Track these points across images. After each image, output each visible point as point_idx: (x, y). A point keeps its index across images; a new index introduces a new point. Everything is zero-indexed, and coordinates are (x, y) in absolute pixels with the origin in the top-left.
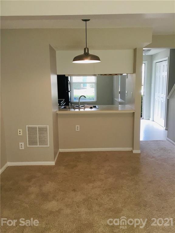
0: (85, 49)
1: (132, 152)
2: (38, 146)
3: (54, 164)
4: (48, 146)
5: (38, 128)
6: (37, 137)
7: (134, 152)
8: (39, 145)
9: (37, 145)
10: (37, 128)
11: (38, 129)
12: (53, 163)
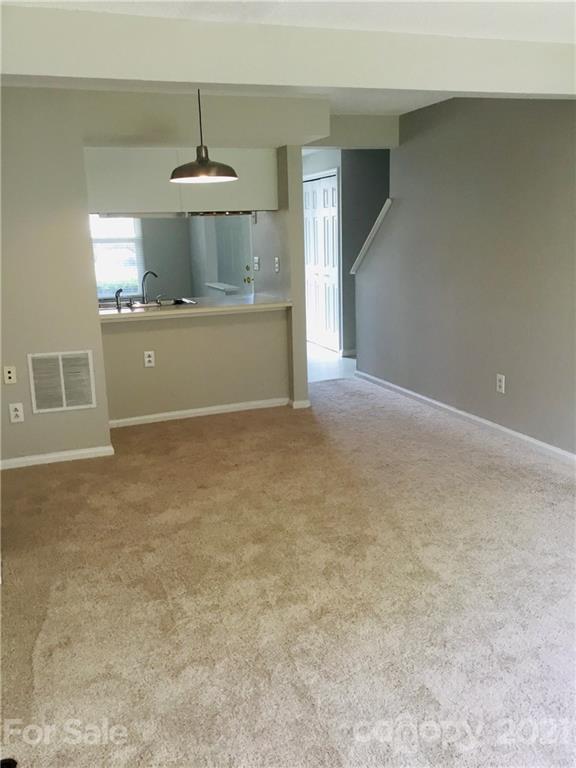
0: (199, 150)
1: (291, 407)
2: (65, 408)
3: (113, 453)
4: (94, 405)
5: (63, 359)
6: (60, 386)
7: (297, 405)
8: (67, 405)
9: (62, 406)
10: (58, 359)
11: (61, 363)
12: (108, 450)
